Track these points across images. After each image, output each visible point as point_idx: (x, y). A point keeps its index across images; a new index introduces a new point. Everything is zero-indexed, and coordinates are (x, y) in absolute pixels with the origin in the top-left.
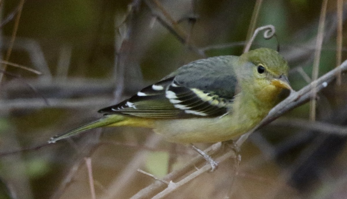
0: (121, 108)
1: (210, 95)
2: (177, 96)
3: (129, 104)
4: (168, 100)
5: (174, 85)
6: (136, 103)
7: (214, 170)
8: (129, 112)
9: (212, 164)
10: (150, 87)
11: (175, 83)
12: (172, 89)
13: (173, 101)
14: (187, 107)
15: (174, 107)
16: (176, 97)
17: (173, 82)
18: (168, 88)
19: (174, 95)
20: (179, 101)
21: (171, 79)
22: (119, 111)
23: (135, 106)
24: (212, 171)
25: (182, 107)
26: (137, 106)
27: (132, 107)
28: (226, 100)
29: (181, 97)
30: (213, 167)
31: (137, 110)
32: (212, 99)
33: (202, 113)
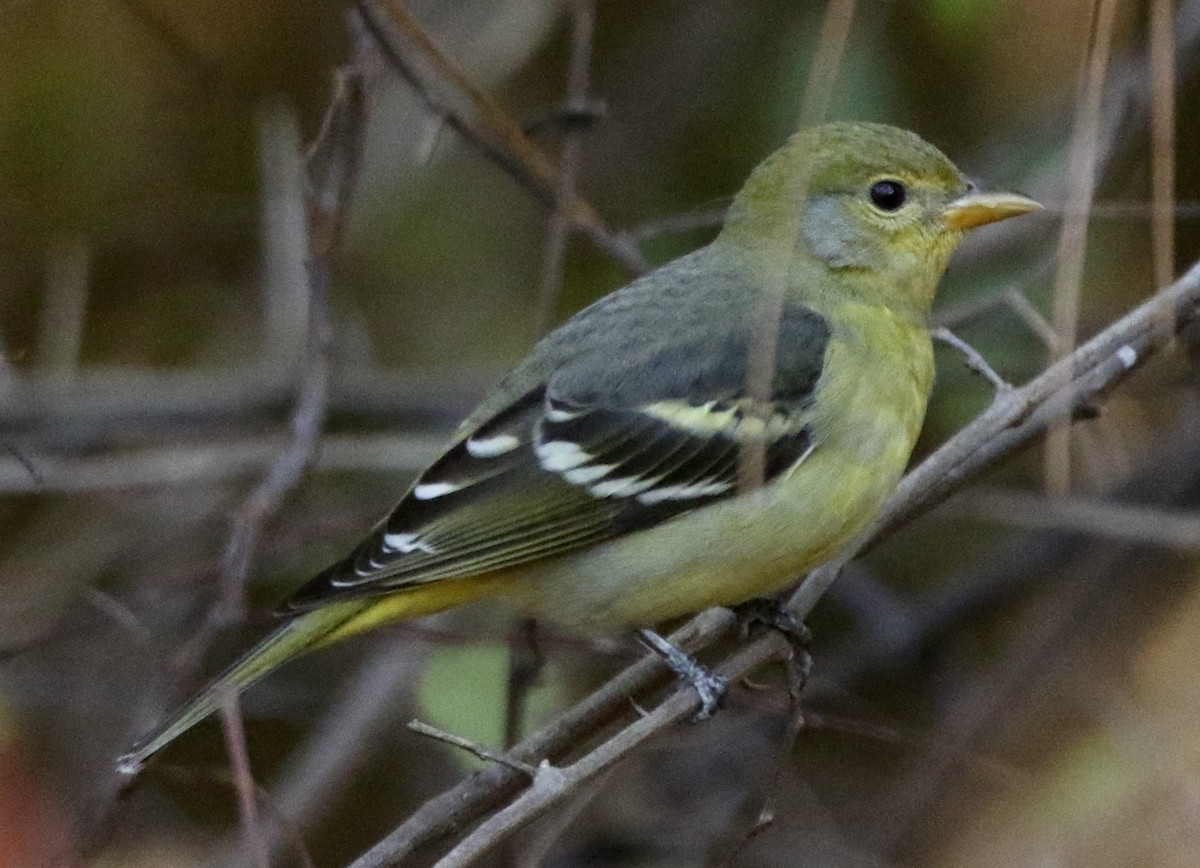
0: (368, 568)
1: (717, 409)
2: (588, 451)
3: (399, 542)
4: (557, 477)
5: (560, 416)
6: (424, 530)
7: (712, 712)
8: (407, 574)
9: (704, 687)
10: (460, 451)
11: (558, 405)
12: (555, 432)
13: (581, 477)
14: (644, 478)
15: (590, 496)
16: (584, 457)
17: (548, 405)
18: (537, 436)
19: (576, 452)
20: (603, 470)
21: (535, 398)
22: (367, 580)
23: (429, 543)
24: (703, 714)
25: (623, 487)
26: (436, 541)
27: (416, 551)
28: (787, 405)
29: (607, 449)
30: (708, 700)
31: (442, 555)
32: (735, 421)
33: (713, 482)
